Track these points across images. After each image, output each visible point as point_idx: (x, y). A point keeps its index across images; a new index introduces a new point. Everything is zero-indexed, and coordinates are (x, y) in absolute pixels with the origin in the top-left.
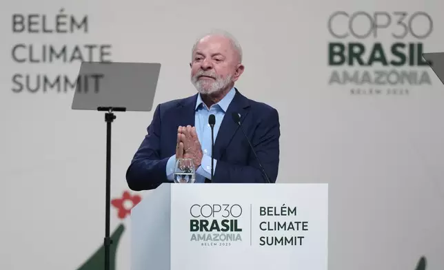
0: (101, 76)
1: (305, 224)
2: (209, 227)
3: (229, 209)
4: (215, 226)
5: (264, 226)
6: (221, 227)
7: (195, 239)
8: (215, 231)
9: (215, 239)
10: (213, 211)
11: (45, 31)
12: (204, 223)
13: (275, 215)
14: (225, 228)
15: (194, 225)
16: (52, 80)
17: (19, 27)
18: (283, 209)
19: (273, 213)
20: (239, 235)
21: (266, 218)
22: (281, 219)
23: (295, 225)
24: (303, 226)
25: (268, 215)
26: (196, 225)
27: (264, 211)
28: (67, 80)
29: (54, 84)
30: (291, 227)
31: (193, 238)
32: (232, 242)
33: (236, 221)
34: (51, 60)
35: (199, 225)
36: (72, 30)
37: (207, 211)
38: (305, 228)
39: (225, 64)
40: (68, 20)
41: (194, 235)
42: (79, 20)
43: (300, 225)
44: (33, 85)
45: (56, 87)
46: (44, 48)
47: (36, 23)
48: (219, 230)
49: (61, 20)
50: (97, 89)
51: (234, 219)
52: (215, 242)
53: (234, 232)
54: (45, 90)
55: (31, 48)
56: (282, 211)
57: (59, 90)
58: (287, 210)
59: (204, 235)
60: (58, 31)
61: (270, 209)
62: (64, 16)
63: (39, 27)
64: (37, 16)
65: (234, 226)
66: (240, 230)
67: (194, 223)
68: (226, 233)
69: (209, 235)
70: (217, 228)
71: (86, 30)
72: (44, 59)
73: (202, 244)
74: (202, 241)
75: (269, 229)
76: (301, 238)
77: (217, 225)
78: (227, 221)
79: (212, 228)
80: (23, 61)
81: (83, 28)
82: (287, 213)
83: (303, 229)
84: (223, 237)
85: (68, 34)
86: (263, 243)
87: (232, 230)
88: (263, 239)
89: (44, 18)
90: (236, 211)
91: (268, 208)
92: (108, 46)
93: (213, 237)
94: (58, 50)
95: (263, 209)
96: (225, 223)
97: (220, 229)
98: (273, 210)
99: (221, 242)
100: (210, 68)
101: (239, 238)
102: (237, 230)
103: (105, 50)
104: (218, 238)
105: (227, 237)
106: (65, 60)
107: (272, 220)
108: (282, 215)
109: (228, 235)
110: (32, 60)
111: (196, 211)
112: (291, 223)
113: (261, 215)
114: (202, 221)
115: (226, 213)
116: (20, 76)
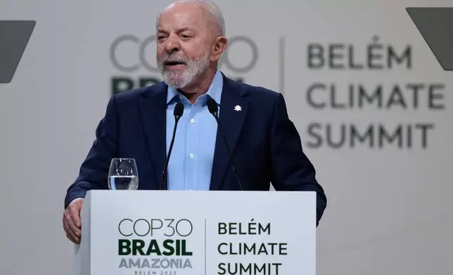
0: (431, 126)
1: (282, 246)
2: (145, 250)
3: (174, 225)
4: (154, 248)
5: (224, 249)
6: (162, 249)
7: (125, 265)
8: (154, 255)
9: (153, 266)
10: (151, 228)
11: (352, 65)
12: (138, 244)
13: (240, 233)
14: (168, 251)
15: (125, 247)
16: (362, 130)
17: (316, 61)
18: (252, 226)
19: (237, 231)
20: (187, 261)
21: (227, 238)
22: (249, 240)
23: (269, 248)
24: (281, 249)
25: (230, 233)
26: (127, 247)
27: (224, 228)
28: (382, 131)
29: (365, 137)
30: (263, 249)
31: (123, 263)
32: (179, 271)
33: (184, 242)
34: (360, 104)
35: (131, 247)
36: (389, 65)
37: (142, 228)
38: (283, 251)
39: (197, 40)
40: (384, 52)
41: (123, 260)
42: (399, 51)
43: (276, 248)
44: (336, 138)
45: (367, 141)
46: (351, 89)
47: (340, 56)
48: (159, 254)
49: (375, 52)
50: (424, 144)
51: (181, 238)
52: (154, 270)
53: (181, 257)
54: (352, 144)
55: (333, 90)
56: (250, 229)
57: (372, 144)
58: (257, 226)
59: (139, 261)
60: (370, 66)
61: (232, 226)
62: (380, 47)
63: (345, 61)
64: (340, 46)
65: (181, 248)
66: (190, 254)
67: (125, 244)
68: (169, 258)
69: (146, 260)
70: (158, 251)
71: (409, 65)
72: (351, 104)
73: (136, 272)
74: (136, 269)
75: (231, 253)
76: (277, 265)
77: (157, 246)
78: (172, 242)
79: (150, 251)
80: (322, 106)
81: (405, 63)
82: (257, 231)
83: (280, 253)
84: (165, 264)
85: (385, 71)
86: (222, 271)
87: (178, 254)
88: (222, 266)
89: (351, 50)
90: (184, 228)
91: (230, 224)
92: (441, 87)
93: (151, 263)
94: (370, 91)
95: (222, 226)
96: (169, 244)
97: (162, 252)
98: (237, 226)
99: (161, 269)
100: (176, 50)
101: (188, 264)
102: (185, 253)
103: (436, 92)
104: (158, 264)
105: (171, 263)
106: (380, 105)
107: (236, 240)
108: (250, 233)
109: (173, 260)
110: (334, 105)
111: (127, 228)
112: (263, 245)
113: (220, 233)
114: (135, 242)
115: (170, 231)
116: (317, 125)
